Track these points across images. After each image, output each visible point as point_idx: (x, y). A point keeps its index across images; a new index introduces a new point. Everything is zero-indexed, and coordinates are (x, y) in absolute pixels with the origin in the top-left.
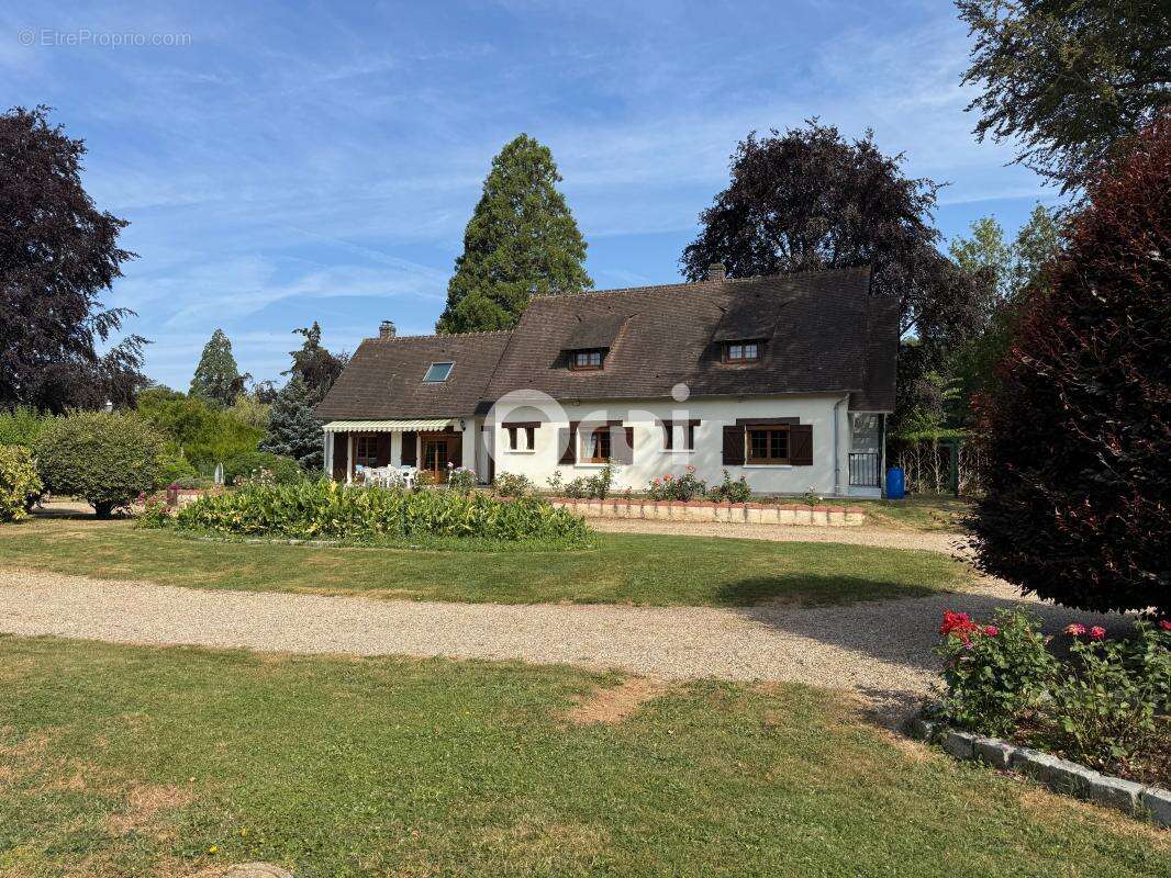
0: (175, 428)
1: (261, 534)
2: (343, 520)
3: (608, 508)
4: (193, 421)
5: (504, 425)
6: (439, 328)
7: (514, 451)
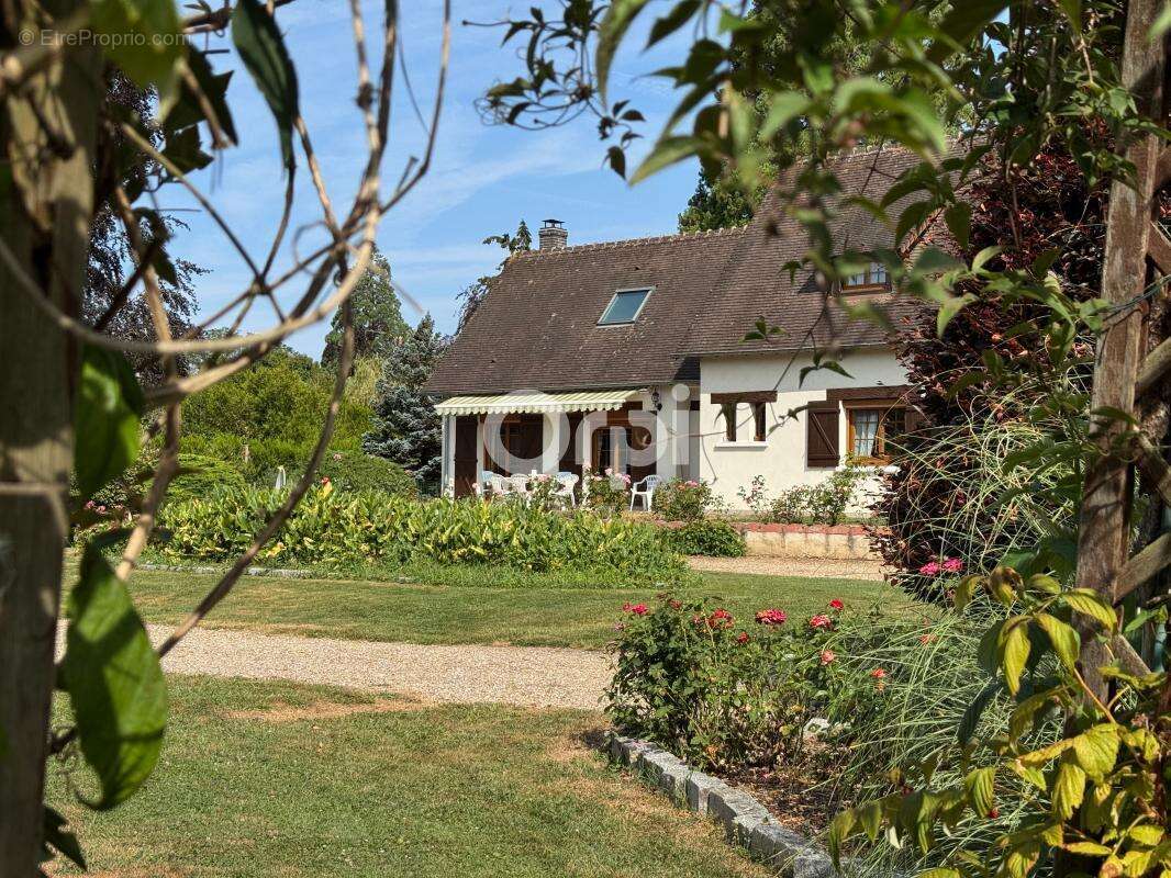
0: (254, 414)
1: (219, 561)
2: (318, 540)
3: (838, 540)
4: (281, 402)
5: (715, 399)
6: (685, 223)
7: (732, 444)
